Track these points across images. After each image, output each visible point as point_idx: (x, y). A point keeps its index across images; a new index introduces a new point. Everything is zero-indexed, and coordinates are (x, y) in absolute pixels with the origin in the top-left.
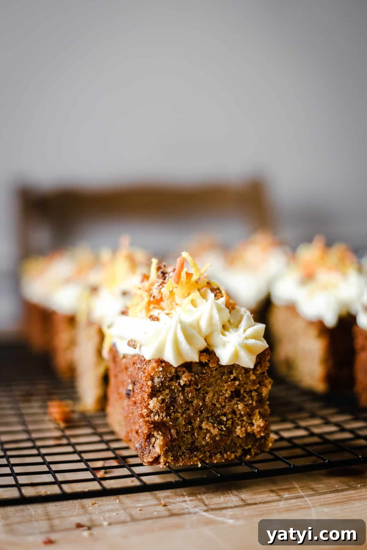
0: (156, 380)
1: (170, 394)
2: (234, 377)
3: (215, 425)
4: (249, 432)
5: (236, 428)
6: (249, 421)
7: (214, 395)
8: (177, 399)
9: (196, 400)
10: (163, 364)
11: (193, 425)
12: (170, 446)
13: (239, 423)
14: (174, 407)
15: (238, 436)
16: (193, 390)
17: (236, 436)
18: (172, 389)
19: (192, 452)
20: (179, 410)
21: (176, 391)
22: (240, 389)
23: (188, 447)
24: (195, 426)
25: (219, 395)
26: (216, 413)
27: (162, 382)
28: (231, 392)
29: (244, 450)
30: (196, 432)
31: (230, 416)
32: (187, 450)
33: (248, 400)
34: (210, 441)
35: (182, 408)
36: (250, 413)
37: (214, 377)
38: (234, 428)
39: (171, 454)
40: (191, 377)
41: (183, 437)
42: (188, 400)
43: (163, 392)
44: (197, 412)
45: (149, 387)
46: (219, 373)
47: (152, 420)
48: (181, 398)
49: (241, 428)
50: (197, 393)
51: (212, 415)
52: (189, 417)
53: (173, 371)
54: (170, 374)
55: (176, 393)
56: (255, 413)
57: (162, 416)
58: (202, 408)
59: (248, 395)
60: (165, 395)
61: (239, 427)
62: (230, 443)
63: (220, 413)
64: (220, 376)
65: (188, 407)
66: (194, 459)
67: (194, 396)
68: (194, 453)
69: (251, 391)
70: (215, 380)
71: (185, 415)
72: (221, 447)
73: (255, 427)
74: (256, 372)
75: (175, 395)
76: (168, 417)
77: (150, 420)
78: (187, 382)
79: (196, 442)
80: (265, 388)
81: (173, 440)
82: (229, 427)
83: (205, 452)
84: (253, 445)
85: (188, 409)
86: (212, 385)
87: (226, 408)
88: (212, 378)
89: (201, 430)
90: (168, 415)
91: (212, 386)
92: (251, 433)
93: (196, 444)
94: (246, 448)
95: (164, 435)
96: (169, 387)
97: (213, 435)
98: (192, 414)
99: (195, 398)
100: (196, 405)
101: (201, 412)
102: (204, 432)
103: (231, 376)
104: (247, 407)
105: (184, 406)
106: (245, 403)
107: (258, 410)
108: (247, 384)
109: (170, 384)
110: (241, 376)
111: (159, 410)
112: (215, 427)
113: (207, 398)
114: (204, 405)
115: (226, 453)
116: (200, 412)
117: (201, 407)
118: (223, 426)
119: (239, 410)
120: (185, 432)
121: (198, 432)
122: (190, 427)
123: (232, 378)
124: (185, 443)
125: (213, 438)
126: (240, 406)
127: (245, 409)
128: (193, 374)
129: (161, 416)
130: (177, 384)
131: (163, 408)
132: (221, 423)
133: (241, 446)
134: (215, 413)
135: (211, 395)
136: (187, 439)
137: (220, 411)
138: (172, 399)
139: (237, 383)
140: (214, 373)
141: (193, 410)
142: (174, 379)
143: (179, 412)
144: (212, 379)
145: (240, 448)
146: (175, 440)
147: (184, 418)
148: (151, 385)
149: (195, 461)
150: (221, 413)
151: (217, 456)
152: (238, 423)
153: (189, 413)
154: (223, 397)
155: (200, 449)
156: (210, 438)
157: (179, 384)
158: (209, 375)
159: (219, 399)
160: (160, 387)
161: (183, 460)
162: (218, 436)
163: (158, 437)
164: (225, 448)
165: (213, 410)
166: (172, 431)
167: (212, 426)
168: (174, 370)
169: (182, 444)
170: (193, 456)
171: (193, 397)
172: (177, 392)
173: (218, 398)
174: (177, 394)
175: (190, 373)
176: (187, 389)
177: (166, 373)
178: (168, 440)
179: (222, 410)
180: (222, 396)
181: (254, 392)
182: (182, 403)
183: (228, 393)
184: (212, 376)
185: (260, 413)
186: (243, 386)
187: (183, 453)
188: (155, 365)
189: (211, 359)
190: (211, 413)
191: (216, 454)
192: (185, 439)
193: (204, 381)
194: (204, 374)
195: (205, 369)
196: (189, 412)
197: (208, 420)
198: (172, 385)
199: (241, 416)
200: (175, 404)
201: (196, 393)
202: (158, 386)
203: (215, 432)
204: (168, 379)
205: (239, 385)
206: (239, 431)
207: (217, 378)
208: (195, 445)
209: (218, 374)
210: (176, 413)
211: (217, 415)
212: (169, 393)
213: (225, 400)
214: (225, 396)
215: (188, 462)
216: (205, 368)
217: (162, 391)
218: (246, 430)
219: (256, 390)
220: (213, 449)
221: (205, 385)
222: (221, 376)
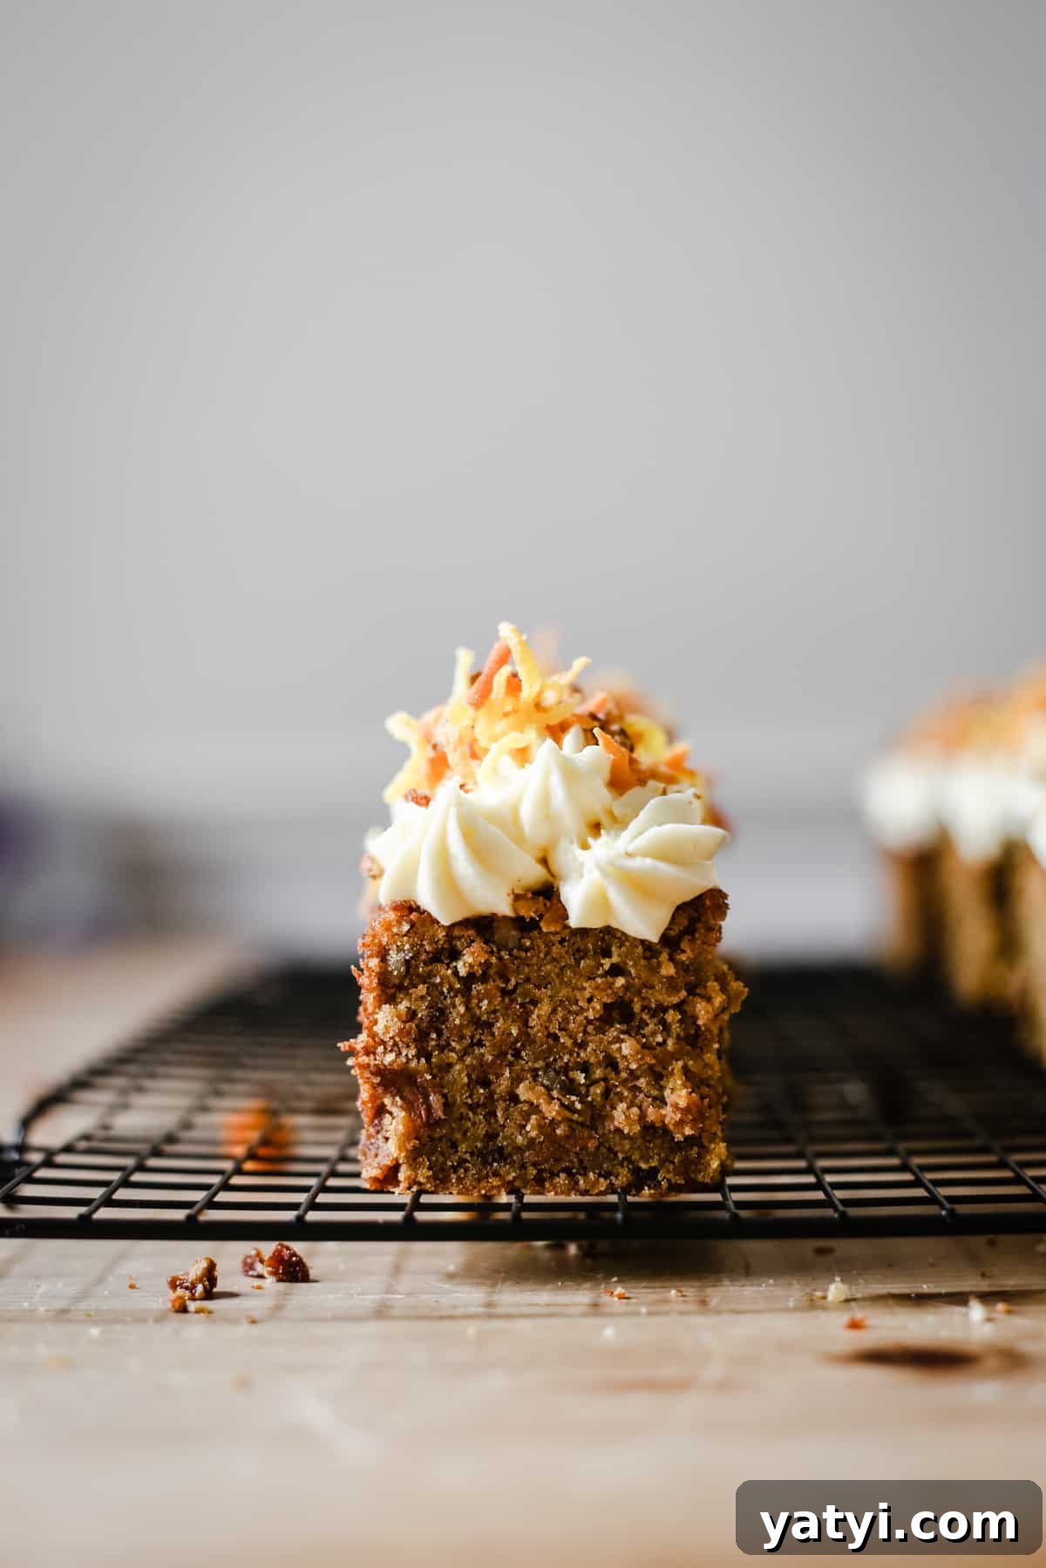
0: (394, 958)
1: (429, 998)
2: (612, 965)
3: (555, 1094)
4: (653, 1124)
5: (614, 1108)
6: (655, 1093)
7: (554, 1011)
8: (450, 1013)
9: (501, 1020)
10: (414, 916)
11: (492, 1087)
12: (427, 1139)
13: (626, 1094)
14: (440, 1034)
15: (618, 1131)
16: (494, 991)
17: (612, 1128)
18: (435, 985)
19: (485, 1163)
20: (453, 1044)
21: (445, 990)
22: (632, 1001)
23: (476, 1147)
24: (498, 1091)
25: (570, 1012)
26: (559, 1061)
27: (407, 962)
28: (605, 1006)
29: (636, 1171)
30: (500, 1108)
31: (598, 1073)
32: (472, 1154)
33: (654, 1034)
34: (538, 1136)
35: (462, 1037)
36: (658, 1069)
37: (554, 960)
38: (608, 1108)
39: (429, 1160)
40: (486, 956)
41: (462, 1118)
42: (479, 1018)
43: (411, 991)
44: (506, 1054)
45: (374, 974)
46: (570, 951)
47: (377, 1062)
48: (459, 1011)
49: (628, 1108)
50: (507, 1000)
51: (548, 1065)
52: (482, 1066)
53: (440, 936)
54: (430, 944)
55: (445, 998)
56: (673, 1070)
57: (407, 1055)
58: (519, 1045)
59: (655, 1020)
60: (416, 1000)
61: (622, 1106)
62: (597, 1148)
63: (569, 1060)
64: (573, 960)
65: (478, 1037)
66: (490, 1180)
67: (498, 1008)
68: (491, 1165)
69: (661, 1009)
70: (557, 970)
71: (469, 1059)
72: (569, 1156)
73: (667, 1111)
74: (678, 957)
75: (444, 1002)
76: (423, 1060)
77: (372, 1063)
78: (476, 968)
79: (498, 1135)
80: (704, 1004)
81: (431, 1124)
82: (594, 1103)
83: (523, 1166)
84: (662, 1162)
85: (480, 1044)
86: (550, 984)
87: (589, 1049)
88: (549, 963)
89: (516, 1105)
90: (423, 1053)
91: (549, 986)
92: (658, 1125)
93: (501, 1141)
94: (644, 1166)
95: (409, 1106)
96: (426, 978)
97: (547, 1121)
98: (490, 1058)
99: (499, 1014)
100: (503, 1032)
101: (517, 1055)
102: (522, 1110)
103: (603, 961)
104: (646, 1051)
105: (469, 1034)
106: (644, 1040)
107: (680, 1063)
108: (652, 987)
109: (431, 971)
110: (631, 963)
111: (397, 1039)
112: (554, 1099)
113: (534, 1016)
114: (526, 1037)
115: (585, 1175)
116: (512, 1055)
117: (516, 1041)
118: (573, 1098)
119: (625, 1057)
120: (466, 1103)
121: (506, 1109)
122: (482, 1091)
123: (607, 967)
124: (469, 1134)
125: (547, 1127)
126: (627, 1047)
127: (639, 1056)
128: (495, 949)
129: (404, 1054)
130: (449, 972)
131: (409, 1033)
132: (570, 1088)
133: (628, 1159)
134: (555, 1060)
135: (544, 1008)
136: (474, 1124)
137: (571, 1055)
138: (436, 1011)
139: (620, 981)
140: (556, 950)
141: (494, 1045)
142: (443, 958)
143: (453, 1050)
144: (549, 967)
145: (625, 1164)
146: (439, 1122)
147: (467, 1066)
148: (377, 970)
149: (493, 1187)
150: (572, 1060)
151: (557, 1179)
152: (622, 1094)
153: (483, 1055)
154: (580, 1018)
155: (510, 1155)
156: (540, 1127)
157: (456, 973)
158: (542, 955)
159: (568, 1023)
160: (402, 977)
161: (460, 1180)
162: (562, 1126)
163: (395, 1110)
164: (581, 1162)
165: (549, 1051)
166: (431, 1098)
167: (545, 1097)
168: (444, 934)
169: (458, 1136)
170: (490, 1174)
171: (495, 1012)
172: (449, 993)
173: (565, 1020)
174: (449, 1001)
175: (484, 943)
176: (478, 988)
177: (422, 941)
178: (419, 1120)
179: (575, 1055)
180: (577, 1015)
181: (671, 1012)
182: (461, 1025)
183: (594, 1009)
184: (549, 958)
185: (686, 1071)
186: (639, 993)
187: (462, 1162)
188: (392, 916)
189: (547, 910)
190: (545, 1059)
191: (554, 1175)
192: (469, 1124)
193: (526, 969)
194: (527, 950)
195: (530, 938)
196: (482, 1050)
197: (535, 1077)
198: (435, 972)
199: (633, 1075)
200: (444, 1027)
201: (503, 1001)
202: (395, 973)
203: (550, 1112)
204: (424, 957)
205: (626, 988)
206: (622, 1117)
207: (563, 964)
208: (494, 1145)
209: (567, 952)
210: (446, 1051)
211: (560, 1067)
212: (428, 993)
213: (585, 1027)
214: (585, 1014)
215: (475, 1188)
216: (531, 934)
217: (407, 988)
218: (642, 1116)
219: (678, 1007)
220: (546, 1161)
221: (528, 980)
222: (575, 959)
